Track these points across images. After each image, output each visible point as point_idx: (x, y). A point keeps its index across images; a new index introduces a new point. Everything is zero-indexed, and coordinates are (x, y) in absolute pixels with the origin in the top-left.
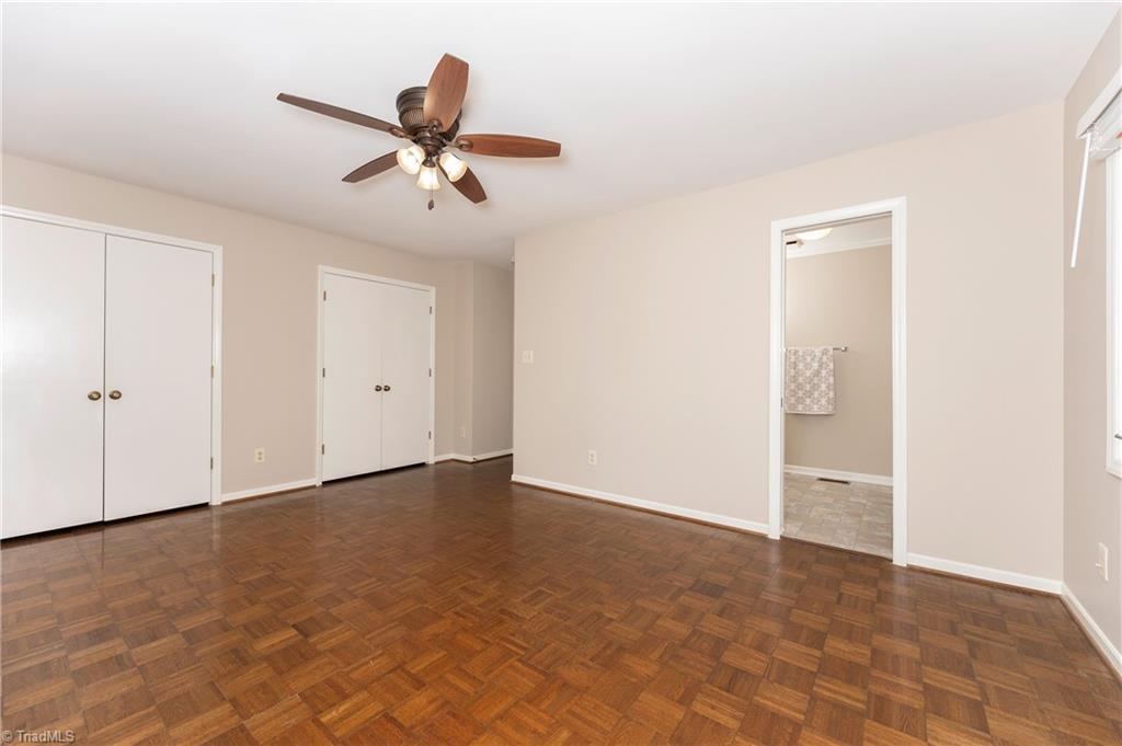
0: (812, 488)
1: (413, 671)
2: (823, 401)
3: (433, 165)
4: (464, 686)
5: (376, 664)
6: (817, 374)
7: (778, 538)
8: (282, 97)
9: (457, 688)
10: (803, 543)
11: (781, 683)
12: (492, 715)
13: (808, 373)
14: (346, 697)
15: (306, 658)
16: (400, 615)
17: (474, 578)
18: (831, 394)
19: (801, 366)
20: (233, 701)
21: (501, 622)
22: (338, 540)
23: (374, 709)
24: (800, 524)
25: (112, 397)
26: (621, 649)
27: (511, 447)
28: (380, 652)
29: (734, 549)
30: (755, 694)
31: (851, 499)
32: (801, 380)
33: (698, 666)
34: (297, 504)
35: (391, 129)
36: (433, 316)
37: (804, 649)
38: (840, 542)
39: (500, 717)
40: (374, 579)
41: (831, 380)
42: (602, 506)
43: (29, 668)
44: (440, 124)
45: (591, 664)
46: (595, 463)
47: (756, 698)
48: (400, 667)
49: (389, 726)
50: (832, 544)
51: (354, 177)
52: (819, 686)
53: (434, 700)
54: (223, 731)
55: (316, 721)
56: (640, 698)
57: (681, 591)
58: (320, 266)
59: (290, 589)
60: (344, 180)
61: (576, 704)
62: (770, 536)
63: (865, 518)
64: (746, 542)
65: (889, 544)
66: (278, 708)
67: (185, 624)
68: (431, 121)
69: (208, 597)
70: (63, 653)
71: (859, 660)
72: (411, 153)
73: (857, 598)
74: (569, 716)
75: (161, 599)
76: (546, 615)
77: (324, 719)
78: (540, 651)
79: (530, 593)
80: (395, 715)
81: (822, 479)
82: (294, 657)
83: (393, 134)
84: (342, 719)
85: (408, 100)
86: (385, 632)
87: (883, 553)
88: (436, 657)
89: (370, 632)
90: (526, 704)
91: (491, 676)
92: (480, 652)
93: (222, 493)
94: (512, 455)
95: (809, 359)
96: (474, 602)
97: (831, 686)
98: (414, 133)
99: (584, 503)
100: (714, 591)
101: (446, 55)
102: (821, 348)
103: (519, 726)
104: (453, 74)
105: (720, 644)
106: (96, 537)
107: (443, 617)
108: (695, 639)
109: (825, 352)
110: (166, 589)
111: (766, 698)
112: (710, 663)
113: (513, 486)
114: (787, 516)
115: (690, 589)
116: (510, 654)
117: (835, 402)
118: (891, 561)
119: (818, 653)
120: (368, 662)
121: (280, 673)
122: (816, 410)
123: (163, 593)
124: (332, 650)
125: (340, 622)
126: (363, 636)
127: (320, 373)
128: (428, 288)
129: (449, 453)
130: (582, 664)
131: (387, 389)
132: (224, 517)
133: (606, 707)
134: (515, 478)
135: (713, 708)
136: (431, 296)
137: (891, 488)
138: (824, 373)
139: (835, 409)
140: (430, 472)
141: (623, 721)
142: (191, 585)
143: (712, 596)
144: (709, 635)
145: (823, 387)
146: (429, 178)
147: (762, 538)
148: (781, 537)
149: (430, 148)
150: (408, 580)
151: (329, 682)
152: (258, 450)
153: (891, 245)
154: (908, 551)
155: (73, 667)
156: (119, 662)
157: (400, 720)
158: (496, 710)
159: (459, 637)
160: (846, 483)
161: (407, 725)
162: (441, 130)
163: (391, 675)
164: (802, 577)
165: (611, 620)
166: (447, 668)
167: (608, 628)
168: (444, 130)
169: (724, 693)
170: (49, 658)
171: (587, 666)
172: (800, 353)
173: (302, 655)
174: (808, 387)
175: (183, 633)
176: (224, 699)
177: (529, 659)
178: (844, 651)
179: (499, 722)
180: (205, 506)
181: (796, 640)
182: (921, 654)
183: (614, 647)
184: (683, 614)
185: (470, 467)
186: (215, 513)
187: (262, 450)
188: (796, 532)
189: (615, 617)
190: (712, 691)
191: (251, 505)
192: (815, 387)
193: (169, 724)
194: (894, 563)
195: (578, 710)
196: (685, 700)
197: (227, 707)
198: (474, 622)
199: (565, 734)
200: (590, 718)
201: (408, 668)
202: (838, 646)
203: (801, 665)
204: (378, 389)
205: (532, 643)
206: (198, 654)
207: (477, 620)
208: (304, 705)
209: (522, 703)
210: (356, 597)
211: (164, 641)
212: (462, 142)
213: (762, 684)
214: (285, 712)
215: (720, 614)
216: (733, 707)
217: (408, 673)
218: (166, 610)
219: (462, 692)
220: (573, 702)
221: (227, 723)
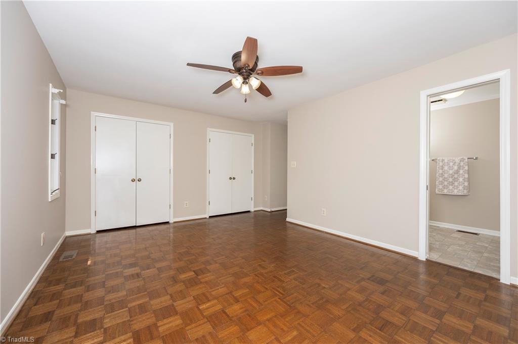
0: (452, 235)
1: (235, 296)
2: (461, 188)
3: (247, 83)
4: (255, 305)
5: (222, 290)
6: (457, 172)
7: (425, 260)
8: (188, 64)
9: (251, 305)
10: (440, 264)
11: (412, 332)
12: (265, 318)
13: (451, 172)
14: (209, 301)
15: (196, 284)
16: (233, 272)
17: (265, 261)
18: (466, 184)
19: (446, 168)
20: (171, 295)
21: (273, 281)
22: (213, 240)
23: (219, 307)
24: (440, 254)
25: (138, 181)
26: (327, 301)
27: (286, 206)
28: (223, 286)
29: (397, 262)
30: (395, 334)
31: (477, 244)
32: (446, 176)
33: (366, 315)
34: (199, 224)
35: (229, 71)
36: (253, 147)
37: (429, 318)
38: (465, 266)
39: (268, 320)
40: (224, 257)
41: (466, 176)
42: (328, 236)
43: (113, 273)
44: (249, 66)
45: (312, 305)
46: (325, 215)
47: (395, 336)
48: (231, 292)
49: (224, 315)
50: (459, 267)
51: (217, 92)
52: (435, 338)
53: (242, 308)
54: (167, 305)
55: (198, 308)
56: (333, 324)
57: (363, 279)
58: (208, 128)
59: (194, 257)
60: (214, 93)
61: (302, 321)
62: (419, 258)
63: (485, 255)
64: (405, 260)
65: (498, 270)
66: (185, 301)
67: (158, 265)
68: (245, 65)
69: (166, 256)
70: (122, 270)
71: (465, 329)
72: (237, 80)
73: (471, 297)
74: (299, 326)
75: (151, 255)
76: (294, 281)
77: (201, 308)
78: (289, 296)
79: (288, 271)
80: (227, 311)
81: (459, 231)
82: (192, 283)
83: (230, 72)
84: (207, 309)
85: (236, 57)
86: (226, 278)
87: (494, 275)
88: (245, 291)
89: (220, 277)
90: (280, 318)
91: (266, 303)
92: (263, 292)
93: (174, 218)
94: (286, 209)
95: (451, 164)
96: (263, 271)
97: (443, 340)
98: (239, 70)
99: (319, 233)
100: (382, 282)
101: (248, 37)
102: (459, 158)
103: (275, 325)
104: (252, 44)
105: (380, 307)
106: (133, 231)
107: (250, 276)
108: (366, 303)
109: (462, 160)
110: (153, 252)
111: (402, 338)
112: (372, 315)
113: (287, 223)
114: (431, 248)
115: (368, 279)
116: (276, 295)
117: (469, 188)
118: (499, 280)
119: (438, 321)
120: (218, 289)
121: (187, 288)
122: (456, 192)
123: (152, 253)
124: (206, 282)
125: (210, 272)
126: (218, 278)
127: (208, 172)
128: (250, 135)
129: (260, 207)
130: (308, 305)
131: (234, 179)
132: (174, 227)
133: (316, 325)
134: (288, 219)
135: (370, 336)
136: (252, 138)
137: (499, 238)
138: (461, 172)
139: (469, 192)
140: (252, 215)
141: (323, 333)
142: (161, 251)
143: (380, 284)
144: (374, 302)
145: (461, 180)
146: (245, 89)
147: (415, 259)
148: (426, 259)
149: (245, 76)
150: (238, 259)
151: (204, 294)
152: (185, 202)
153: (499, 99)
154: (511, 276)
155: (125, 274)
156: (138, 275)
157: (228, 313)
158: (267, 317)
159: (255, 285)
160: (476, 234)
161: (231, 316)
162: (249, 68)
163: (226, 296)
164: (436, 281)
165: (325, 288)
166: (248, 297)
167: (323, 291)
168: (251, 68)
169: (378, 331)
170: (117, 270)
171: (310, 306)
172: (446, 161)
173: (195, 283)
174: (451, 180)
175: (158, 268)
176: (168, 294)
177: (284, 298)
178: (455, 323)
179: (267, 322)
180: (168, 223)
181: (425, 312)
182: (509, 334)
183: (324, 300)
184: (362, 290)
185: (269, 214)
186: (171, 225)
187: (187, 202)
188: (435, 257)
189: (327, 286)
190: (372, 328)
191: (183, 223)
192: (456, 180)
193: (150, 299)
194: (501, 281)
195: (303, 324)
196: (356, 330)
197: (169, 297)
198: (262, 280)
199: (295, 333)
200: (308, 328)
201: (233, 293)
202: (451, 320)
203: (425, 325)
204: (231, 178)
205: (286, 292)
206: (162, 276)
207: (263, 279)
208: (194, 301)
209: (278, 316)
210: (217, 263)
211: (151, 270)
212: (259, 72)
213: (400, 331)
214: (188, 302)
215: (383, 293)
216: (382, 338)
217: (233, 296)
218: (153, 259)
219: (253, 307)
220: (301, 320)
221: (168, 302)
